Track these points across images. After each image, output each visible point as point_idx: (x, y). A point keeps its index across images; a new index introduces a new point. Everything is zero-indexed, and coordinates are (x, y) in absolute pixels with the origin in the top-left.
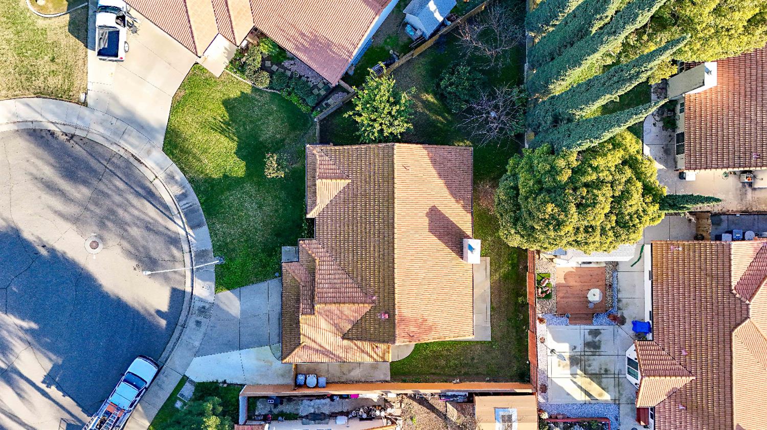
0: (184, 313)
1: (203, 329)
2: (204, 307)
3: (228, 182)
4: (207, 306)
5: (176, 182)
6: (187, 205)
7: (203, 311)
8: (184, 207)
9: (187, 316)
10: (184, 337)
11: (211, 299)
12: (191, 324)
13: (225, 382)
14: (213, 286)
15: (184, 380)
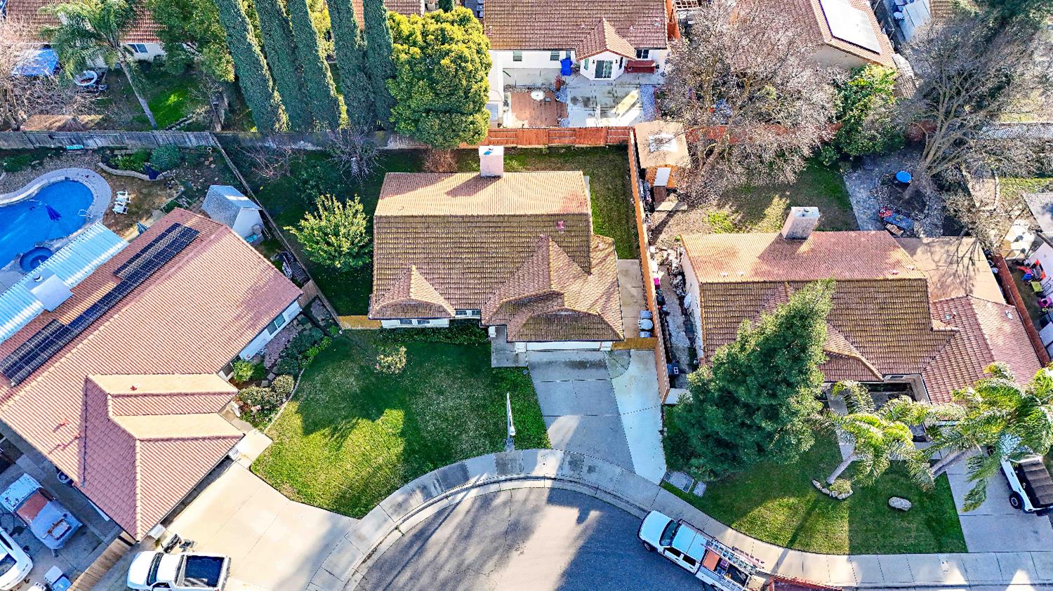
0: (578, 488)
1: (599, 463)
2: (570, 463)
3: (410, 431)
4: (568, 458)
5: (406, 501)
6: (437, 485)
7: (575, 463)
8: (440, 491)
9: (584, 485)
10: (610, 488)
11: (560, 454)
12: (592, 478)
13: (662, 432)
14: (542, 452)
15: (665, 485)
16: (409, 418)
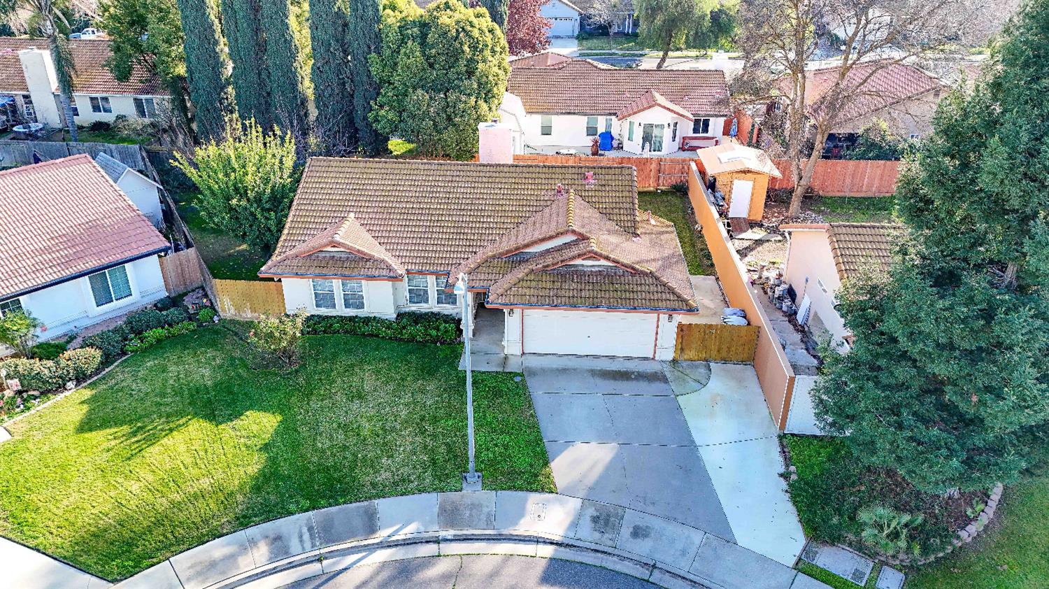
0: (611, 563)
1: (656, 523)
2: (595, 520)
3: (282, 444)
4: (591, 512)
5: (232, 558)
6: (306, 536)
7: (603, 521)
8: (308, 545)
9: (623, 558)
10: (683, 567)
11: (574, 504)
12: (642, 548)
13: (785, 476)
14: (534, 498)
15: (804, 566)
16: (287, 428)
